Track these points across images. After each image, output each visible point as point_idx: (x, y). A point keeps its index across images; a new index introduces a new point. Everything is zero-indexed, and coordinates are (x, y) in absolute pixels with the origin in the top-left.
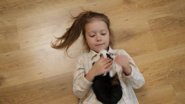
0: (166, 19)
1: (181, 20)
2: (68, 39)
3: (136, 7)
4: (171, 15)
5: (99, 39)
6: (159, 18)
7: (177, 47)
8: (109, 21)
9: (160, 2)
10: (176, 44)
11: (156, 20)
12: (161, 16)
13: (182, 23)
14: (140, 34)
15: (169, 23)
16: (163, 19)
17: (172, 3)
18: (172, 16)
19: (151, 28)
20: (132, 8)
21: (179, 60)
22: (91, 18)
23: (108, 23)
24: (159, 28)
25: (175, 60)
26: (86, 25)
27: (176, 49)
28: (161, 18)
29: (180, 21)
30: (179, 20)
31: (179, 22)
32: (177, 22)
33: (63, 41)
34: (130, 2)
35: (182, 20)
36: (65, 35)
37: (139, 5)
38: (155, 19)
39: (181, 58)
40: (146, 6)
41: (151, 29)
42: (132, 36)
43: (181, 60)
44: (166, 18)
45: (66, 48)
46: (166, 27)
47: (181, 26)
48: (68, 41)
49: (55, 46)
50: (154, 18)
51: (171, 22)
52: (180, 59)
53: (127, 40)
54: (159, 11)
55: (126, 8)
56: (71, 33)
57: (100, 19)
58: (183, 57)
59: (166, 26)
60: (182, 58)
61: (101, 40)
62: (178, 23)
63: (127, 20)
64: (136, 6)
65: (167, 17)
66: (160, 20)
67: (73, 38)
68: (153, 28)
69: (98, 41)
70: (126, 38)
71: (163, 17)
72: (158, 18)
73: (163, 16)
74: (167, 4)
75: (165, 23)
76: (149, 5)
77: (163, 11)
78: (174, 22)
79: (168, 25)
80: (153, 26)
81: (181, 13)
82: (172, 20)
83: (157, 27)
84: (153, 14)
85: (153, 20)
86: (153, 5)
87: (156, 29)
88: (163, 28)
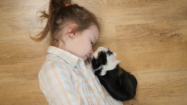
0: (142, 27)
1: (163, 32)
4: (151, 22)
6: (134, 25)
7: (146, 71)
10: (148, 66)
12: (136, 22)
13: (165, 37)
15: (144, 34)
16: (138, 27)
17: (157, 4)
18: (152, 24)
20: (99, 3)
21: (146, 91)
24: (128, 39)
27: (145, 73)
28: (135, 25)
29: (161, 34)
30: (160, 31)
31: (159, 34)
35: (166, 32)
38: (127, 25)
39: (148, 87)
40: (119, 4)
41: (117, 40)
43: (147, 90)
44: (142, 25)
47: (161, 41)
50: (126, 24)
51: (147, 33)
52: (147, 89)
54: (135, 14)
58: (151, 87)
59: (140, 38)
60: (150, 89)
62: (157, 36)
65: (144, 24)
66: (134, 28)
71: (138, 25)
72: (132, 25)
73: (139, 23)
75: (139, 33)
76: (124, 3)
77: (142, 15)
78: (153, 33)
79: (142, 38)
80: (122, 36)
81: (165, 21)
82: (151, 31)
83: (127, 38)
84: (125, 18)
85: (123, 27)
86: (129, 3)
87: (125, 40)
88: (134, 41)
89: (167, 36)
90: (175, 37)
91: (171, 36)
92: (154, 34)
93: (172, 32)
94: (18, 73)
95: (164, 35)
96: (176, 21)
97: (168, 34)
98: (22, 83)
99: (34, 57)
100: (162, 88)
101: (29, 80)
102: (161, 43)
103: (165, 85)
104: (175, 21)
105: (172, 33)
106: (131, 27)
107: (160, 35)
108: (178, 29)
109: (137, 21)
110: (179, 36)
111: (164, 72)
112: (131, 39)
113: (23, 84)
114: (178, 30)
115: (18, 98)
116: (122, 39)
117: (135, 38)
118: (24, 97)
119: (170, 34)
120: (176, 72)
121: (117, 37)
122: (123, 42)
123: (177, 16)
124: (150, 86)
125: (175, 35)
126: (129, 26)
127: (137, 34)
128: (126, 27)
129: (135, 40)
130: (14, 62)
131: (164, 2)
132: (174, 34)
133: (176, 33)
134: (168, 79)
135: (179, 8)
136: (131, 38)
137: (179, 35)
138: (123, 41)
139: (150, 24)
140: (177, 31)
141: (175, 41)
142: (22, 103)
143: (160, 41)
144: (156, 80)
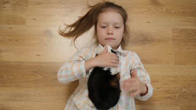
0: (194, 32)
2: (78, 29)
3: (163, 10)
5: (110, 32)
6: (186, 29)
8: (127, 17)
11: (182, 31)
12: (189, 27)
14: (160, 41)
16: (190, 31)
20: (159, 10)
22: (106, 7)
23: (125, 18)
24: (182, 40)
25: (192, 80)
26: (100, 15)
28: (188, 29)
33: (73, 29)
34: (157, 4)
36: (76, 24)
37: (167, 9)
38: (182, 29)
40: (175, 13)
41: (173, 39)
42: (150, 41)
44: (194, 30)
45: (74, 38)
46: (192, 41)
48: (78, 31)
49: (63, 33)
50: (180, 28)
53: (143, 43)
55: (152, 9)
56: (83, 22)
57: (117, 11)
59: (192, 40)
61: (112, 34)
63: (149, 22)
64: (164, 10)
66: (187, 32)
67: (84, 27)
68: (176, 38)
69: (108, 34)
70: (142, 41)
71: (190, 29)
73: (191, 28)
75: (192, 36)
76: (179, 13)
79: (194, 40)
83: (181, 39)
84: (180, 23)
85: (179, 30)
86: (183, 13)
88: (187, 41)
106: (185, 31)
112: (184, 40)
116: (177, 39)
117: (188, 40)
121: (173, 37)
127: (190, 36)
138: (178, 41)
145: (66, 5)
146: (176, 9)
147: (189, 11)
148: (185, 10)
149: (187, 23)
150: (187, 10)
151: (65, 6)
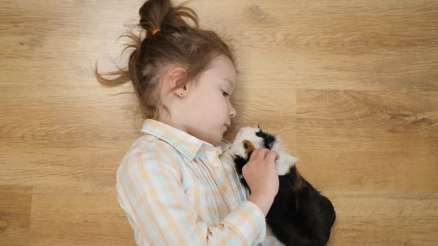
0: (354, 97)
1: (397, 113)
3: (276, 39)
4: (373, 88)
6: (335, 91)
7: (355, 193)
9: (352, 41)
10: (359, 182)
11: (324, 94)
12: (341, 85)
13: (400, 123)
15: (357, 113)
16: (345, 97)
17: (389, 53)
18: (375, 94)
19: (299, 115)
20: (265, 38)
21: (350, 234)
24: (322, 120)
27: (352, 196)
28: (338, 91)
29: (394, 117)
30: (391, 109)
31: (389, 117)
32: (384, 117)
34: (263, 19)
35: (403, 113)
37: (287, 35)
38: (322, 91)
39: (357, 228)
40: (308, 44)
41: (298, 119)
43: (354, 234)
44: (354, 94)
46: (346, 122)
50: (319, 88)
51: (364, 111)
52: (353, 230)
54: (339, 69)
58: (364, 228)
59: (347, 119)
60: (360, 231)
62: (384, 120)
64: (279, 37)
65: (359, 92)
66: (335, 98)
68: (306, 117)
71: (345, 92)
72: (331, 91)
73: (348, 88)
74: (375, 51)
75: (348, 109)
76: (318, 44)
77: (354, 71)
78: (375, 112)
79: (352, 120)
80: (309, 112)
81: (404, 90)
82: (372, 107)
83: (319, 117)
84: (320, 74)
85: (314, 92)
86: (330, 45)
87: (314, 122)
88: (334, 124)
89: (406, 121)
90: (423, 125)
91: (415, 123)
92: (379, 114)
93: (418, 115)
94: (80, 167)
95: (400, 120)
96: (426, 93)
97: (407, 118)
98: (85, 191)
99: (116, 139)
100: (388, 232)
101: (101, 186)
102: (392, 135)
103: (394, 226)
104: (425, 90)
105: (416, 116)
106: (331, 96)
107: (391, 118)
108: (431, 109)
109: (344, 84)
110: (431, 124)
111: (394, 198)
112: (328, 120)
113: (87, 194)
114: (430, 111)
115: (75, 222)
116: (309, 120)
117: (337, 120)
118: (87, 222)
119: (413, 119)
120: (419, 200)
121: (298, 113)
122: (309, 125)
123: (430, 81)
124: (361, 225)
125: (423, 120)
126: (326, 92)
127: (342, 110)
128: (318, 95)
129: (336, 122)
130: (73, 145)
131: (405, 50)
132: (420, 118)
133: (425, 117)
134: (400, 214)
135: (435, 64)
136: (328, 118)
137: (432, 121)
138: (310, 123)
139: (372, 93)
140: (428, 113)
141: (421, 133)
142: (81, 235)
143: (390, 131)
144: (376, 213)
145: (19, 24)
146: (311, 34)
147: (345, 40)
148: (335, 37)
149: (337, 73)
150: (339, 35)
151: (16, 28)
